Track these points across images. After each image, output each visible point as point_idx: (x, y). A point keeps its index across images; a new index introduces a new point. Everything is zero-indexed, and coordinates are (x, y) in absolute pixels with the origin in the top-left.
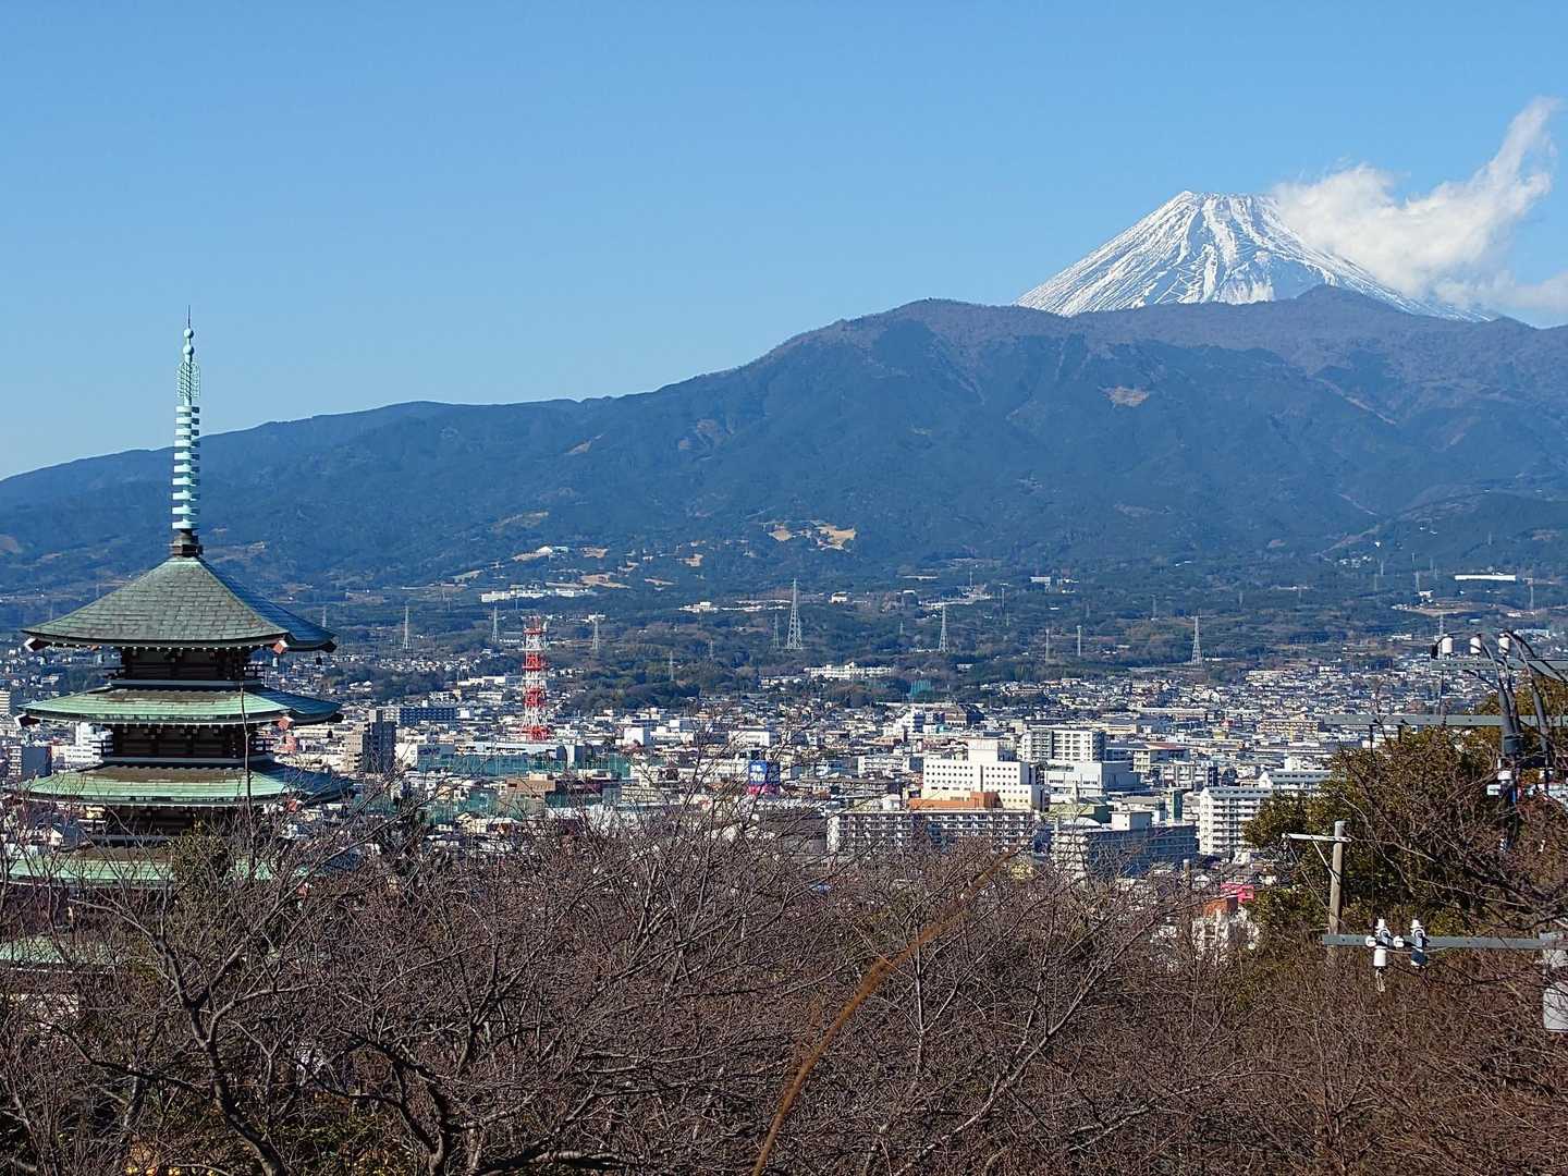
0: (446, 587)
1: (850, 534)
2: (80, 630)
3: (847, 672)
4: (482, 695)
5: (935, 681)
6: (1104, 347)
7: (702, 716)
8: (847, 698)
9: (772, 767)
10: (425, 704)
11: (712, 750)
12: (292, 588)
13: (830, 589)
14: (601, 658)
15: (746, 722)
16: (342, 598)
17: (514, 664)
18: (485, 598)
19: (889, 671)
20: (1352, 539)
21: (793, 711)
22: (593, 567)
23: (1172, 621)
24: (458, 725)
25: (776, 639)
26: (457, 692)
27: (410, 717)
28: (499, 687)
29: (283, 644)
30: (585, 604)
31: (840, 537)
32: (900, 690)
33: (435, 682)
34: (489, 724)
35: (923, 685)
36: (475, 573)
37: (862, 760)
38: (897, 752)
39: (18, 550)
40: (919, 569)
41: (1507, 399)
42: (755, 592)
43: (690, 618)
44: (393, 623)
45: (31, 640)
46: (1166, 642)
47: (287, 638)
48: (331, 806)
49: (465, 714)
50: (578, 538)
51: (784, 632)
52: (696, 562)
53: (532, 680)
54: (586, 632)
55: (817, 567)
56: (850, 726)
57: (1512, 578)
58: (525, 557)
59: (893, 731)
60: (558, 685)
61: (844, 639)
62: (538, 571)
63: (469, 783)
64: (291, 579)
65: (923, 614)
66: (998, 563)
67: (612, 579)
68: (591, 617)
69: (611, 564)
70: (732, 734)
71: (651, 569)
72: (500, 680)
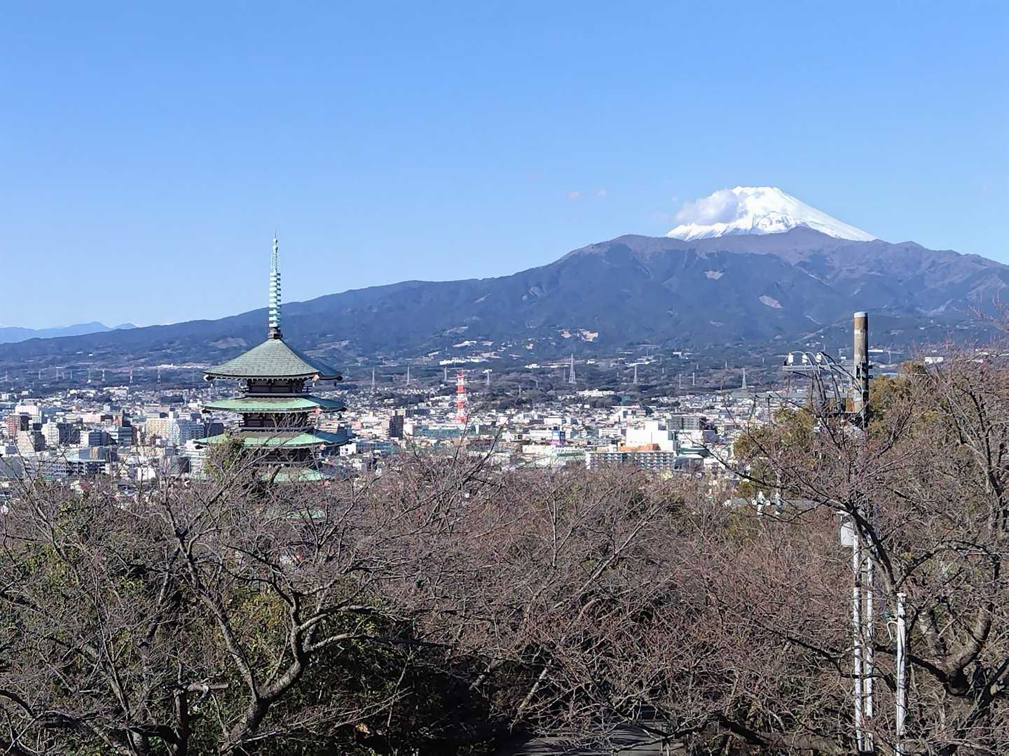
0: (425, 359)
1: (596, 335)
2: (228, 371)
3: (596, 393)
4: (440, 404)
5: (632, 396)
6: (703, 253)
7: (533, 412)
8: (595, 404)
9: (562, 434)
10: (416, 408)
11: (537, 426)
12: (360, 359)
13: (587, 358)
14: (491, 387)
15: (551, 415)
16: (381, 364)
17: (453, 391)
18: (442, 363)
19: (612, 393)
20: (812, 335)
21: (571, 410)
22: (487, 350)
23: (733, 370)
24: (429, 417)
25: (564, 379)
26: (430, 403)
27: (409, 414)
28: (447, 401)
29: (317, 377)
30: (483, 365)
31: (591, 336)
32: (617, 400)
33: (420, 399)
34: (443, 417)
35: (627, 398)
36: (437, 353)
37: (600, 430)
38: (616, 427)
39: (244, 345)
40: (625, 349)
41: (879, 274)
42: (554, 360)
43: (528, 371)
44: (402, 374)
45: (207, 376)
46: (731, 379)
47: (318, 374)
48: (376, 451)
49: (432, 412)
50: (480, 337)
51: (568, 376)
52: (530, 347)
53: (461, 397)
54: (484, 377)
55: (582, 348)
56: (596, 417)
57: (882, 351)
58: (459, 345)
59: (613, 418)
60: (472, 399)
61: (593, 378)
62: (464, 352)
63: (435, 441)
64: (360, 356)
65: (627, 368)
66: (659, 347)
67: (495, 355)
68: (487, 371)
69: (494, 348)
70: (545, 420)
71: (511, 350)
72: (447, 398)
